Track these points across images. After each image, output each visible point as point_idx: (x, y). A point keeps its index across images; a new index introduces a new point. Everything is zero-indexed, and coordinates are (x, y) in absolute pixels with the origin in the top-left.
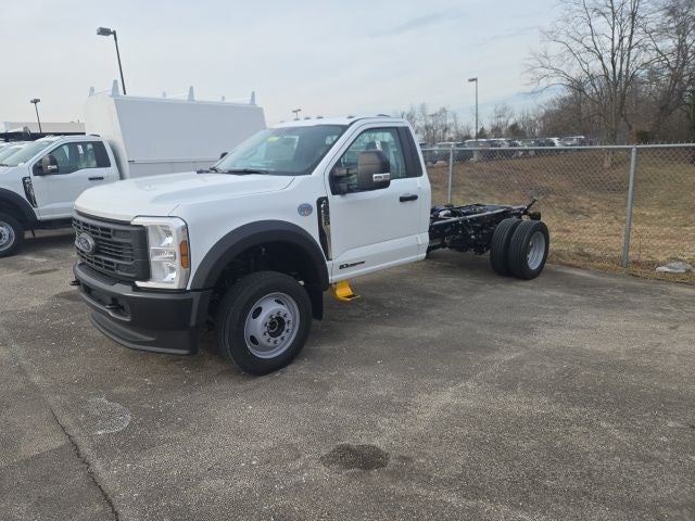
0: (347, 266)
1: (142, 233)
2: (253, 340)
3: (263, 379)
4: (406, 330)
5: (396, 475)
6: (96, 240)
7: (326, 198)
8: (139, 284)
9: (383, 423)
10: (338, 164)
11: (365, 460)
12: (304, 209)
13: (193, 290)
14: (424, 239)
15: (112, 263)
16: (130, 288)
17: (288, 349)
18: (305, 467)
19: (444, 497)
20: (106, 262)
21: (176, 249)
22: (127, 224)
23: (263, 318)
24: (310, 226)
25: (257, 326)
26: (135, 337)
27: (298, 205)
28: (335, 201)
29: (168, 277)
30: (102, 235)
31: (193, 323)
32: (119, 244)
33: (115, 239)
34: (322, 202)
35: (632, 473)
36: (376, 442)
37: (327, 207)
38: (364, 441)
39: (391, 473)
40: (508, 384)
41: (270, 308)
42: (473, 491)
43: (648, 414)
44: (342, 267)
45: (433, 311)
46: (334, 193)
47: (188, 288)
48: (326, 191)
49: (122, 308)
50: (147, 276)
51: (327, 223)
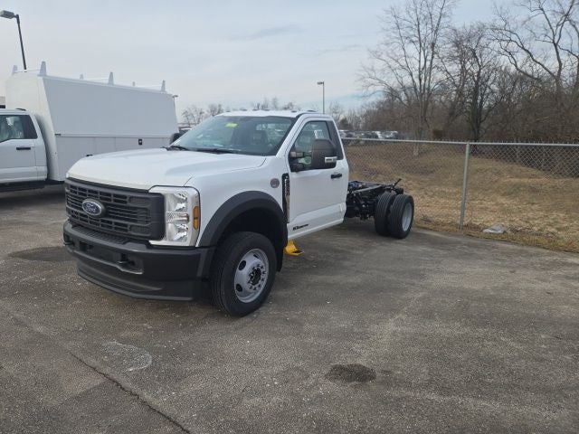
0: (298, 228)
1: (160, 200)
2: (240, 288)
3: (246, 319)
5: (387, 383)
6: (105, 205)
7: (287, 174)
8: (152, 242)
9: (356, 347)
10: (293, 148)
11: (359, 375)
12: (274, 183)
13: (200, 247)
14: (343, 207)
15: (126, 225)
16: (143, 246)
17: (260, 295)
18: (316, 383)
19: (428, 396)
20: (116, 224)
21: (190, 212)
22: (146, 192)
23: (246, 271)
24: (277, 195)
25: (243, 275)
26: (142, 288)
27: (272, 178)
28: (293, 176)
29: (179, 234)
30: (115, 201)
31: (199, 274)
32: (135, 208)
33: (131, 205)
34: (285, 176)
35: (537, 369)
36: (360, 362)
37: (288, 182)
38: (350, 362)
39: (382, 383)
40: (429, 315)
41: (251, 261)
42: (444, 390)
43: (526, 331)
44: (294, 229)
45: (347, 263)
46: (292, 171)
47: (197, 246)
48: (287, 169)
49: (133, 263)
50: (161, 234)
51: (288, 194)
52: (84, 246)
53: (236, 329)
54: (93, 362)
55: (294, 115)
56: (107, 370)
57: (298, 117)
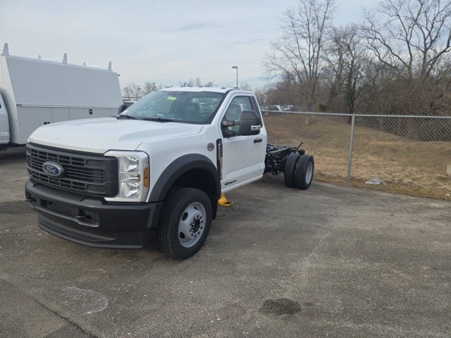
0: (229, 183)
1: (114, 162)
2: (183, 236)
3: (188, 262)
4: (258, 223)
5: (311, 314)
6: (64, 166)
7: (220, 140)
8: (108, 199)
9: (282, 283)
10: (224, 118)
11: (286, 308)
12: (210, 147)
13: (150, 202)
14: (262, 166)
15: (83, 184)
16: (99, 202)
18: (253, 318)
19: (345, 325)
20: (74, 183)
21: (141, 173)
22: (102, 155)
23: (189, 221)
24: (212, 156)
25: (185, 225)
26: (97, 239)
27: (207, 144)
28: (225, 141)
29: (131, 192)
30: (73, 163)
32: (92, 170)
33: (86, 166)
34: (219, 141)
35: (425, 297)
36: (286, 296)
37: (221, 146)
38: (278, 296)
39: (307, 314)
40: (334, 253)
41: (192, 213)
42: (358, 319)
43: (411, 264)
44: (226, 184)
45: (265, 211)
46: (224, 136)
47: (147, 201)
48: (220, 135)
49: (89, 217)
50: (115, 191)
51: (221, 156)
52: (45, 203)
53: (181, 271)
54: (54, 306)
55: (224, 91)
56: (68, 314)
57: (227, 92)
